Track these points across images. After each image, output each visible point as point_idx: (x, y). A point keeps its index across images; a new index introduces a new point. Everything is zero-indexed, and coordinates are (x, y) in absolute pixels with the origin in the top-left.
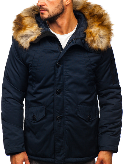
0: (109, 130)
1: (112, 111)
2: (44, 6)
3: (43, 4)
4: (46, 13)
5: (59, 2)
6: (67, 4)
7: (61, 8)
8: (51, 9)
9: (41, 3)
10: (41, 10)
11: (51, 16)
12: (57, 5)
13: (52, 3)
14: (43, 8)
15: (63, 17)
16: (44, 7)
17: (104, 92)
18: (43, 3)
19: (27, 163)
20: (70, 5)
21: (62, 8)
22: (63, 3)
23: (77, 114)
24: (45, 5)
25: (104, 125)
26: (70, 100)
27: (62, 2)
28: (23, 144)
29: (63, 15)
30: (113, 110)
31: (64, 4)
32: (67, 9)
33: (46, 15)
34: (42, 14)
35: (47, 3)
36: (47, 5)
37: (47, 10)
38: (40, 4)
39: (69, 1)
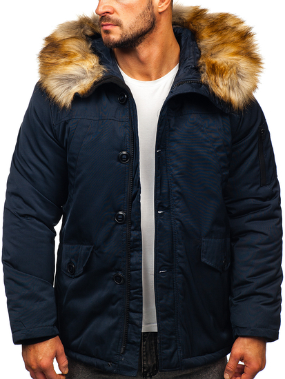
1: (258, 246)
2: (111, 14)
3: (109, 10)
4: (116, 29)
5: (145, 5)
6: (160, 10)
7: (148, 18)
8: (128, 22)
9: (104, 7)
10: (104, 23)
11: (127, 36)
12: (140, 11)
13: (129, 7)
14: (109, 19)
15: (152, 39)
16: (111, 16)
18: (109, 7)
19: (63, 361)
20: (166, 12)
21: (152, 20)
22: (153, 8)
24: (114, 11)
25: (247, 280)
27: (150, 5)
28: (54, 320)
29: (151, 35)
31: (155, 11)
32: (161, 22)
33: (116, 35)
34: (107, 32)
35: (117, 6)
36: (117, 13)
37: (118, 24)
38: (101, 10)
39: (167, 4)
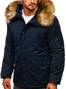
0: (53, 71)
17: (52, 50)
23: (32, 61)
26: (28, 53)
30: (56, 60)
